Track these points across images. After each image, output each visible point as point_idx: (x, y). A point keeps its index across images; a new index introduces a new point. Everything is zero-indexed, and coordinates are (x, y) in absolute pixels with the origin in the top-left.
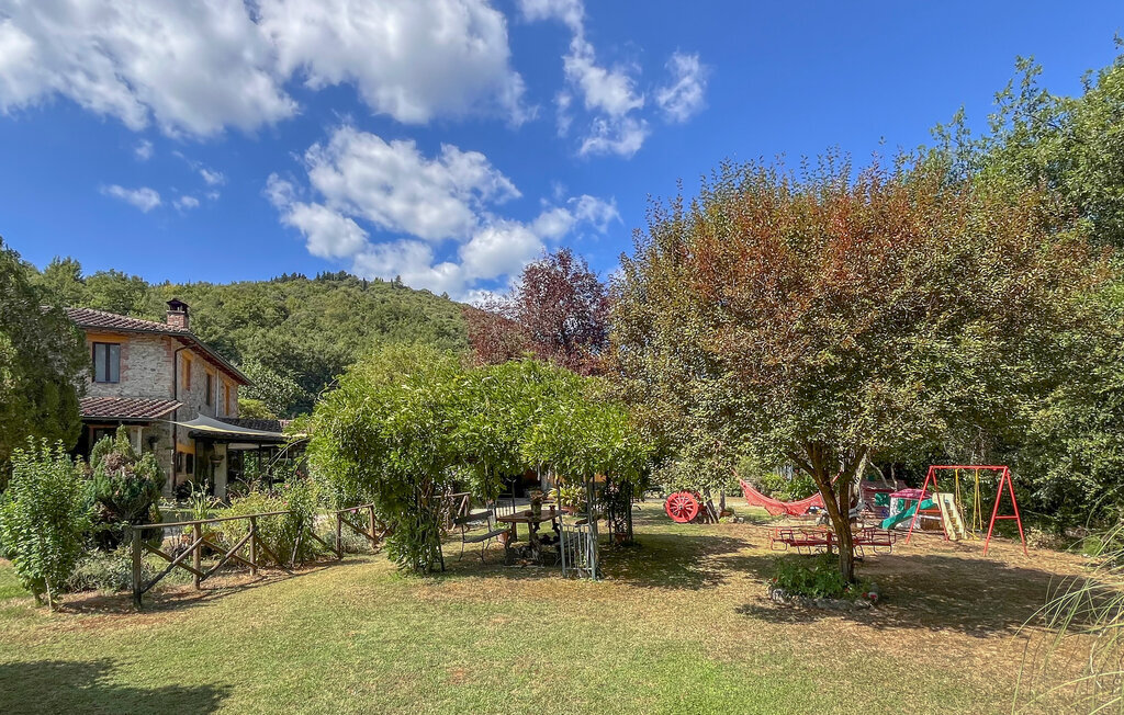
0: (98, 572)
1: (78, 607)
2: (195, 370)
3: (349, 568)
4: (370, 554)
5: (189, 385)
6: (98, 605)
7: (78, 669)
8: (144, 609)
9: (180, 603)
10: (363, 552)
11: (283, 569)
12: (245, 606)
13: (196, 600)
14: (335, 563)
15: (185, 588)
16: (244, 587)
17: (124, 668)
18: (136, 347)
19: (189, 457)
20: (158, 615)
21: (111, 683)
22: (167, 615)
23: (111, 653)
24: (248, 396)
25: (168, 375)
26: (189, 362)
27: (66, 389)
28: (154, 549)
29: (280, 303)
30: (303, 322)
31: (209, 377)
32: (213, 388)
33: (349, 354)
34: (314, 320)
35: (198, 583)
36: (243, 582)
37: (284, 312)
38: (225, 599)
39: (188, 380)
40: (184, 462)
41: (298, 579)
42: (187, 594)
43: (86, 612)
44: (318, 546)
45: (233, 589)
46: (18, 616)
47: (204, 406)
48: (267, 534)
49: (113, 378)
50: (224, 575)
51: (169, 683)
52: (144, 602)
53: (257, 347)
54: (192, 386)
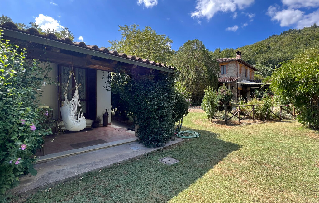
0: (219, 115)
1: (215, 122)
2: (243, 69)
3: (283, 123)
4: (292, 120)
5: (241, 72)
6: (219, 122)
7: (213, 134)
8: (227, 125)
9: (235, 125)
10: (290, 119)
11: (262, 121)
12: (250, 128)
13: (238, 125)
14: (279, 121)
15: (236, 121)
16: (250, 124)
17: (221, 136)
18: (229, 65)
19: (241, 91)
20: (230, 126)
21: (219, 138)
22: (231, 127)
23: (220, 132)
24: (257, 74)
25: (236, 71)
26: (241, 67)
27: (216, 77)
28: (230, 111)
29: (268, 45)
30: (276, 49)
31: (246, 69)
32: (247, 72)
33: (292, 56)
34: (279, 48)
35: (239, 121)
36: (250, 122)
37: (269, 48)
38: (245, 125)
39: (241, 71)
40: (240, 92)
41: (266, 124)
42: (237, 123)
43: (216, 123)
44: (273, 115)
45: (247, 124)
46: (206, 122)
47: (245, 77)
48: (258, 111)
49: (225, 73)
50: (246, 120)
51: (229, 141)
52: (227, 123)
53: (261, 60)
54: (242, 73)
